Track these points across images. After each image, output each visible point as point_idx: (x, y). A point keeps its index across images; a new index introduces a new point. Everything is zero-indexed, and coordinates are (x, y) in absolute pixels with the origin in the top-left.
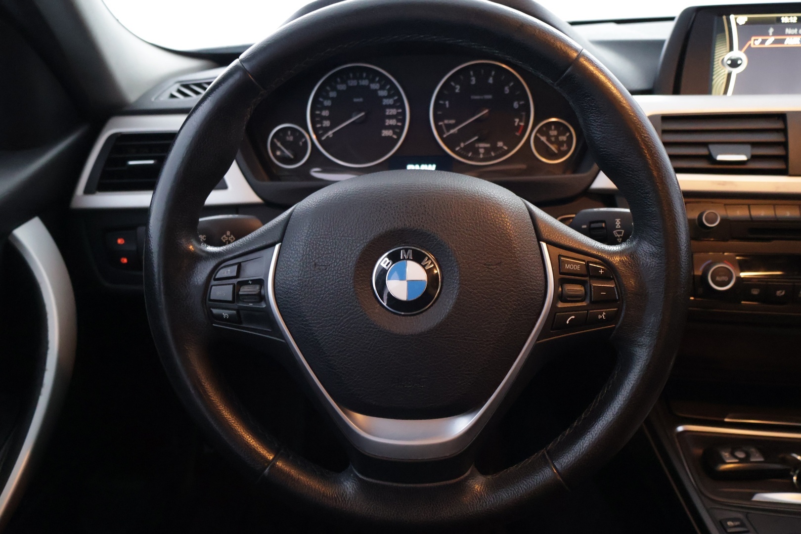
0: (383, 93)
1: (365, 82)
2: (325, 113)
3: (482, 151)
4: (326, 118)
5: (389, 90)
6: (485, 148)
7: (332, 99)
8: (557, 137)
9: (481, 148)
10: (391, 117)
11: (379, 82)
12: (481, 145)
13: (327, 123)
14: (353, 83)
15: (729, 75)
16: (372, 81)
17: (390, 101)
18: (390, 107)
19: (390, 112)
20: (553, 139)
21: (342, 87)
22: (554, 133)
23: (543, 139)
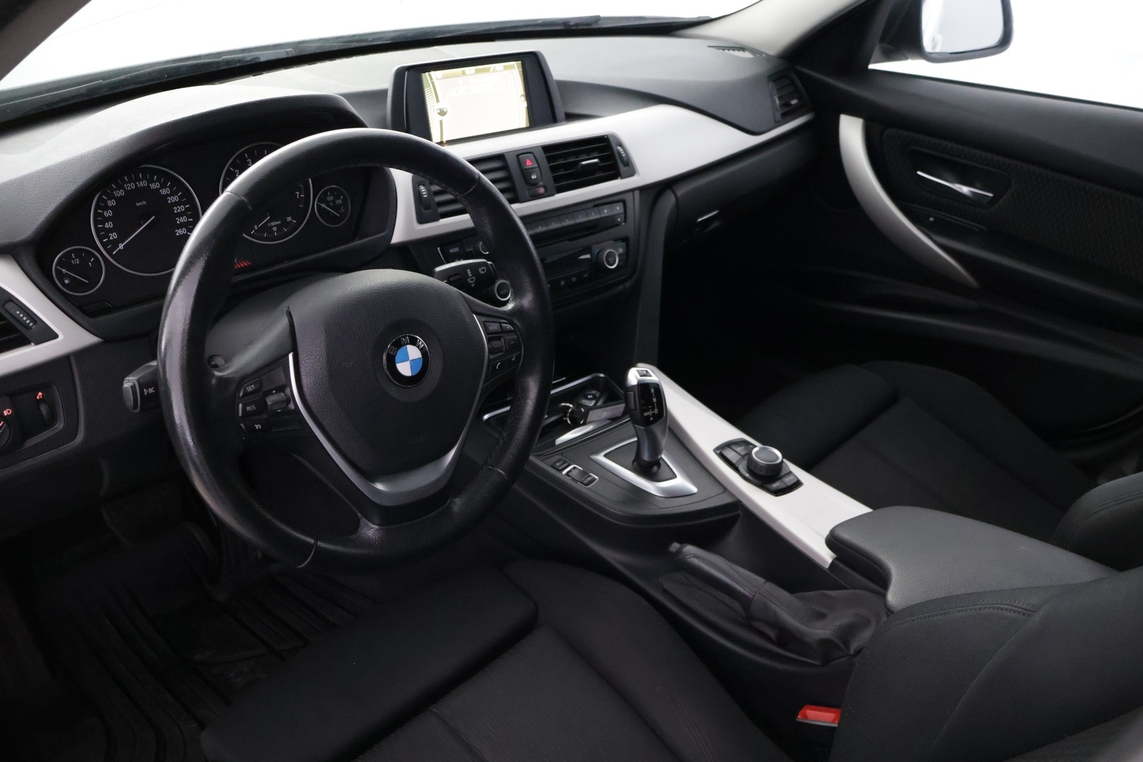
0: (164, 192)
1: (143, 184)
2: (109, 225)
3: (275, 229)
4: (111, 230)
5: (171, 187)
6: (276, 226)
7: (112, 208)
8: (334, 201)
9: (274, 226)
10: (181, 214)
11: (158, 180)
12: (273, 224)
13: (114, 236)
14: (131, 186)
15: (441, 122)
16: (151, 181)
17: (175, 199)
18: (176, 204)
19: (178, 209)
20: (331, 204)
21: (120, 193)
22: (331, 198)
23: (323, 205)
